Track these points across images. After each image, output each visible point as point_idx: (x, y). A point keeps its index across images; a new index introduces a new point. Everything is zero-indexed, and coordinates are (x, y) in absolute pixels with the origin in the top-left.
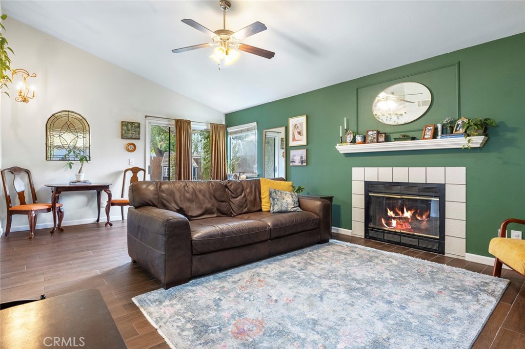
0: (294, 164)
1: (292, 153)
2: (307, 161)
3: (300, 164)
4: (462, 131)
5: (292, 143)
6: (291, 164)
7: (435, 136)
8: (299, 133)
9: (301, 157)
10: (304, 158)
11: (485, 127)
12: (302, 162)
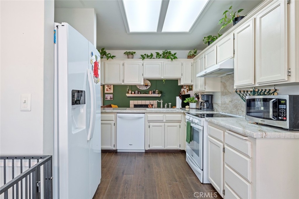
0: (107, 99)
1: (106, 95)
2: (113, 98)
3: (110, 99)
4: (157, 93)
5: (106, 92)
6: (106, 99)
7: (152, 94)
8: (110, 89)
9: (111, 97)
10: (112, 97)
11: (161, 92)
12: (111, 99)
